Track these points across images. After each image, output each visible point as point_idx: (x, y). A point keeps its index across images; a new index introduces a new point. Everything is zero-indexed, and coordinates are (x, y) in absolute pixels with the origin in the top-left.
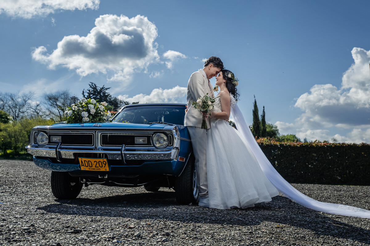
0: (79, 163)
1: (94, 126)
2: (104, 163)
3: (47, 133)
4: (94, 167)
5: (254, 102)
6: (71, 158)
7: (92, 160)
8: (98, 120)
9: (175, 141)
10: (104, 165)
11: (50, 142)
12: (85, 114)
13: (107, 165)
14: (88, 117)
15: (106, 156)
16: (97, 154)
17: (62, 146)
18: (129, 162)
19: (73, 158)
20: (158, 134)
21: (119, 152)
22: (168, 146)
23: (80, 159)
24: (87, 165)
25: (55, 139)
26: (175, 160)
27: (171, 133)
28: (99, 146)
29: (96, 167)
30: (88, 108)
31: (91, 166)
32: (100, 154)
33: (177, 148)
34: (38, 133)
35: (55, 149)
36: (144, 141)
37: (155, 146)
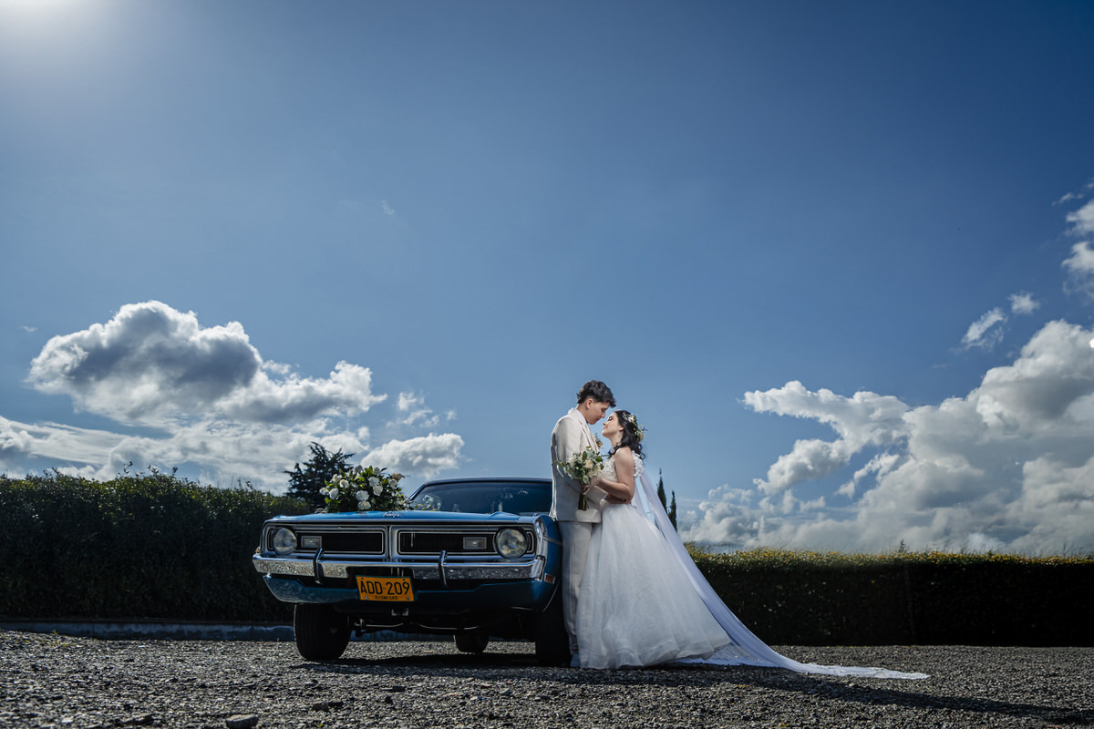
0: (357, 587)
1: (386, 517)
2: (406, 586)
3: (293, 531)
4: (385, 593)
5: (658, 482)
6: (342, 576)
7: (383, 581)
8: (386, 506)
9: (539, 545)
10: (404, 590)
11: (299, 548)
12: (363, 495)
13: (410, 589)
14: (369, 500)
15: (408, 572)
16: (390, 568)
17: (325, 555)
18: (455, 583)
19: (346, 576)
20: (508, 530)
21: (436, 565)
22: (526, 553)
23: (359, 579)
24: (371, 591)
25: (309, 542)
26: (538, 580)
27: (532, 530)
28: (394, 555)
29: (389, 593)
30: (368, 484)
31: (379, 591)
32: (395, 569)
33: (542, 557)
34: (277, 531)
35: (312, 561)
36: (480, 544)
37: (500, 553)
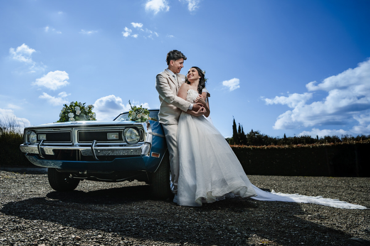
1: (71, 124)
3: (35, 132)
6: (51, 154)
9: (146, 137)
11: (37, 140)
12: (71, 115)
14: (74, 117)
16: (76, 150)
17: (45, 144)
18: (101, 158)
19: (53, 154)
20: (130, 129)
21: (90, 148)
22: (139, 141)
25: (41, 137)
26: (147, 156)
27: (142, 128)
28: (76, 143)
30: (75, 110)
33: (149, 143)
34: (31, 133)
35: (37, 146)
36: (116, 137)
37: (126, 142)
